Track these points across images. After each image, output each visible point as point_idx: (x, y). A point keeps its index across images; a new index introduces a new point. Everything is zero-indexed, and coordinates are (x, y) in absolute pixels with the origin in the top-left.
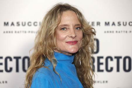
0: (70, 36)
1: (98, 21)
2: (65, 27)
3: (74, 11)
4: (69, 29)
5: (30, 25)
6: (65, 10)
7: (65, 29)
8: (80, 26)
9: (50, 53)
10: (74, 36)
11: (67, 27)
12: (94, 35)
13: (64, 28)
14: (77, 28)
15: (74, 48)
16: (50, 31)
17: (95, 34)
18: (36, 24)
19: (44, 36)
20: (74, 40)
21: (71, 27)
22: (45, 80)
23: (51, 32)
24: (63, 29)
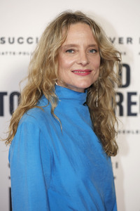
0: (79, 62)
1: (130, 36)
2: (73, 48)
3: (88, 24)
4: (78, 51)
5: (22, 43)
6: (74, 22)
8: (97, 48)
9: (47, 87)
11: (75, 48)
14: (91, 51)
15: (85, 80)
16: (50, 53)
17: (119, 61)
18: (30, 41)
20: (85, 68)
21: (82, 49)
23: (50, 55)
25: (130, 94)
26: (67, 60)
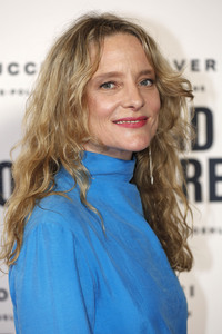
0: (127, 104)
2: (112, 79)
4: (122, 84)
7: (112, 86)
8: (152, 76)
9: (71, 155)
10: (137, 103)
11: (117, 79)
12: (188, 99)
13: (110, 83)
14: (144, 83)
15: (140, 136)
17: (192, 97)
18: (30, 69)
19: (52, 107)
20: (139, 114)
21: (129, 80)
22: (63, 231)
23: (73, 96)
24: (106, 85)
25: (213, 163)
26: (104, 102)
